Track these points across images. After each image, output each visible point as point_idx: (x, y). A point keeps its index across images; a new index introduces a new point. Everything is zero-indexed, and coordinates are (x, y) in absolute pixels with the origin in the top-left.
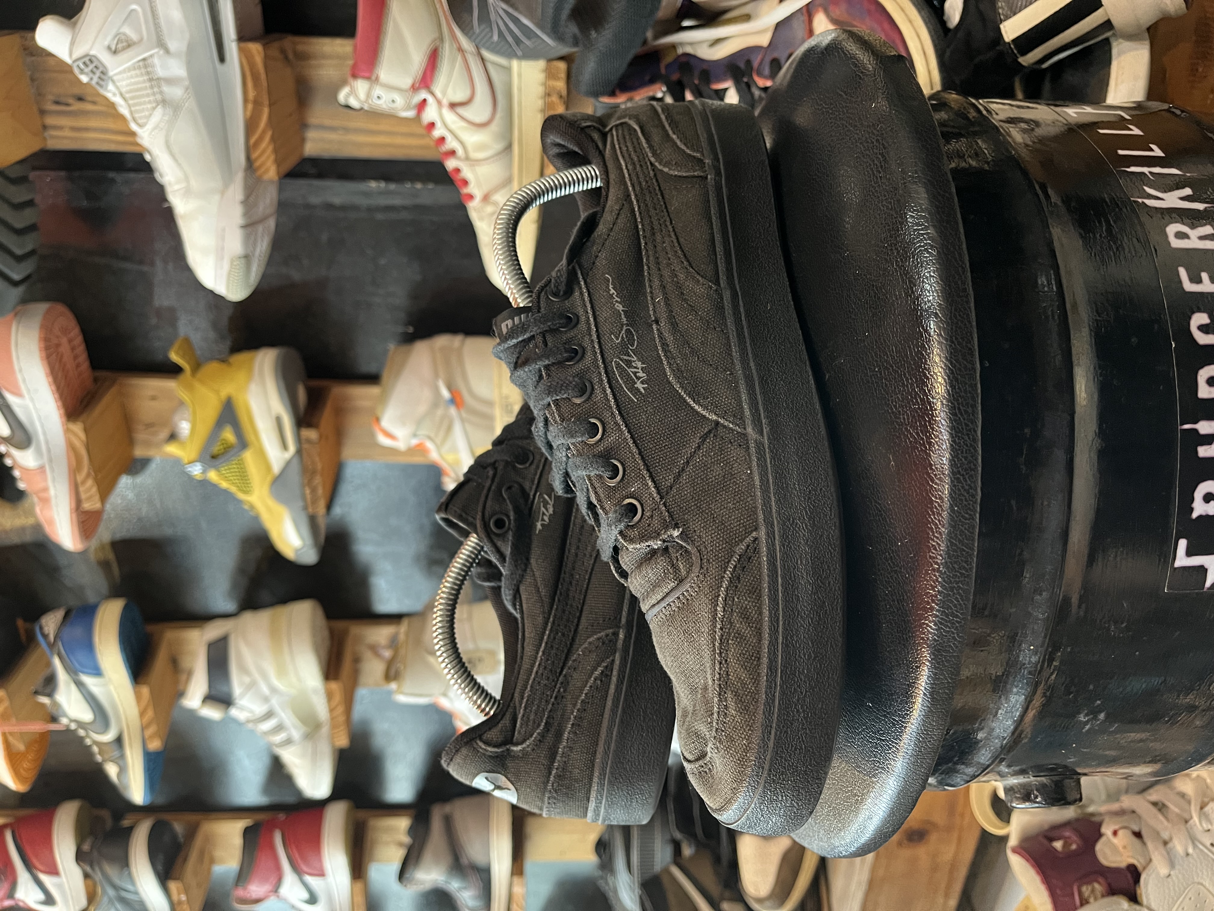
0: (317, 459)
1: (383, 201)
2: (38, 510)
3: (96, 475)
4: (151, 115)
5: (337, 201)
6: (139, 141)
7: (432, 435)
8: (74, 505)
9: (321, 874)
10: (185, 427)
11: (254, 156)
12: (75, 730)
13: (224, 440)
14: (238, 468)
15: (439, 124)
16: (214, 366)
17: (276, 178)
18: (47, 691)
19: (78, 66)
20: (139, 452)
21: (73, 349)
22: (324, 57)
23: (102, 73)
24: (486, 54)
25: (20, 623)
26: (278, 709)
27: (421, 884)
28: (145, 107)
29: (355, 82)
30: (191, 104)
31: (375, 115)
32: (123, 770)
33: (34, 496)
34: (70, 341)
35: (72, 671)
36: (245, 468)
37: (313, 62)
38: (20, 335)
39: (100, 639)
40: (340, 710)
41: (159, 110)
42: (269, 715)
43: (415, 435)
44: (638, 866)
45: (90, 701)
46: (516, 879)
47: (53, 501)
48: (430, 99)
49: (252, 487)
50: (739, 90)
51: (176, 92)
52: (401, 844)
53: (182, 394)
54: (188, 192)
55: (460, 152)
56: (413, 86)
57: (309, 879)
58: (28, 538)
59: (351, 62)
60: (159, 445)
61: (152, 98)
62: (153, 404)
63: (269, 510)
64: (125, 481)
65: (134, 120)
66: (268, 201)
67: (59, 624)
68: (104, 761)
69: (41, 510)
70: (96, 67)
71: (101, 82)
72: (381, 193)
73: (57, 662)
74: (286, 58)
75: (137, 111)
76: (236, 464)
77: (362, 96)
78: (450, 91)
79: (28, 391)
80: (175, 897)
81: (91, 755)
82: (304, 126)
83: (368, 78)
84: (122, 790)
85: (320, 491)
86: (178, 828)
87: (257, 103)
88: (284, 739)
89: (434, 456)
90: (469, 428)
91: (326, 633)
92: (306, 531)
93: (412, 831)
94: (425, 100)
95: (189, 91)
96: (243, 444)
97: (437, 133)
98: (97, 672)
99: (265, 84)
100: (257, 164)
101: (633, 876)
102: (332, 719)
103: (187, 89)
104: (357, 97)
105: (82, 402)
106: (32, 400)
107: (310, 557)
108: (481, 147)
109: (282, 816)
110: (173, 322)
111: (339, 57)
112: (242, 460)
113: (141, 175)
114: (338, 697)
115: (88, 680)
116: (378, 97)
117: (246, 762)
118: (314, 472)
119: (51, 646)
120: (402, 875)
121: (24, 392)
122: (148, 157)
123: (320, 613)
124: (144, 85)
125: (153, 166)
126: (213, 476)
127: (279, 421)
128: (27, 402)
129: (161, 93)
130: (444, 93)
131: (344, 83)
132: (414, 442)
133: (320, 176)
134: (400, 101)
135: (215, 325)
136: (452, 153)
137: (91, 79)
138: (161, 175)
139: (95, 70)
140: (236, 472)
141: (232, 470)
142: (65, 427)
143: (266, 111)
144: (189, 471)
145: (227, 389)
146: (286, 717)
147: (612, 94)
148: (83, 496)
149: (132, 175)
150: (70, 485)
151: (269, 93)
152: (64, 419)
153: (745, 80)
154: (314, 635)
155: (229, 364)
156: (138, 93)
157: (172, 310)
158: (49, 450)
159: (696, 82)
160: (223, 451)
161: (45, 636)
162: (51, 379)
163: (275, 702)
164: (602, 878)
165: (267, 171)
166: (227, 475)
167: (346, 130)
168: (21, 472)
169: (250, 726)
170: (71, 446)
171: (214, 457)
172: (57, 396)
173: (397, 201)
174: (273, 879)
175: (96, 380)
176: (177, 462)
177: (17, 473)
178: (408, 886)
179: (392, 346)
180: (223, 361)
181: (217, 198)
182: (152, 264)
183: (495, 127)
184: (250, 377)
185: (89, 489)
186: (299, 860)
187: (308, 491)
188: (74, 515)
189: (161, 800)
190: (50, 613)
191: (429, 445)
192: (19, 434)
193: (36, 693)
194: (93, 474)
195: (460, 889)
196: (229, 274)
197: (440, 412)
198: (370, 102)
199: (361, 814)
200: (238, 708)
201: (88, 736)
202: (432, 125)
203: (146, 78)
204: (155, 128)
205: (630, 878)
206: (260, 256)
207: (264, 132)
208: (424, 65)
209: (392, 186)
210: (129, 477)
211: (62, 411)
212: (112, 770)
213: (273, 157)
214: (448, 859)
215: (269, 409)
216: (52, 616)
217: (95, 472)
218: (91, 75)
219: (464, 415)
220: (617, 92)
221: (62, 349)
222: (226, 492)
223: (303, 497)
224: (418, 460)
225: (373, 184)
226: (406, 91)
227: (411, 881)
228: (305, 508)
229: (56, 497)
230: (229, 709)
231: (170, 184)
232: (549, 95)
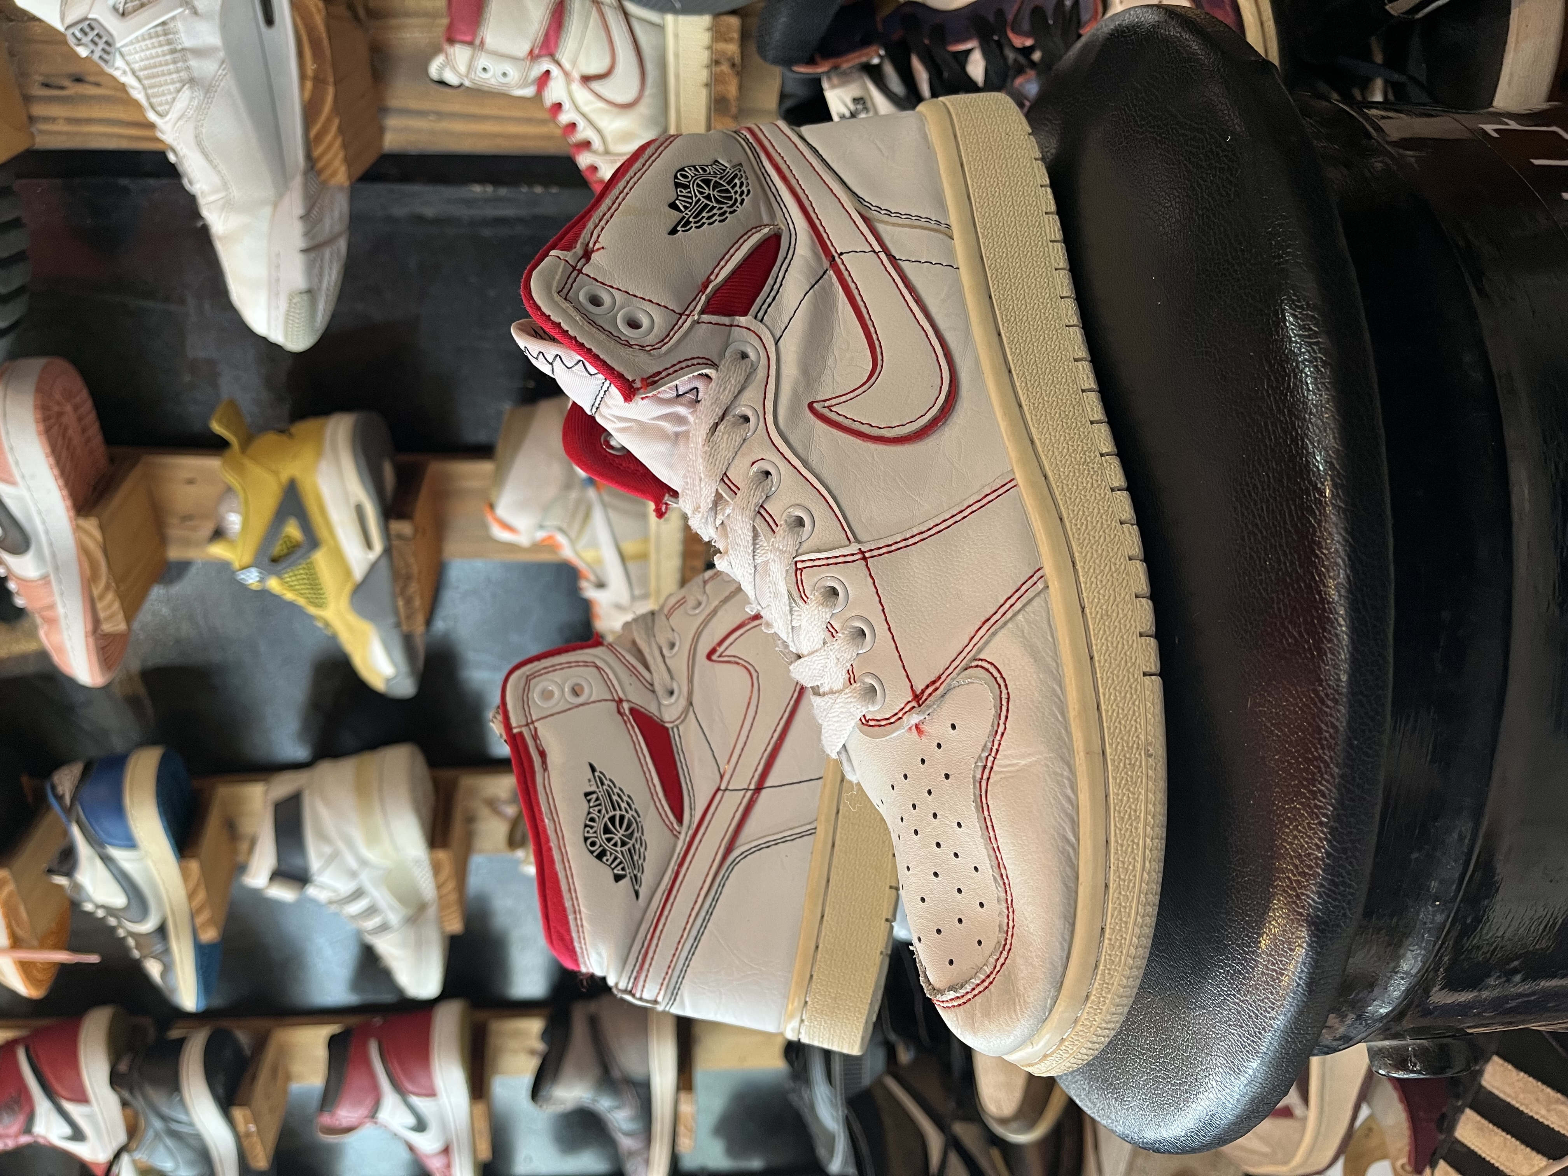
0: (412, 560)
1: (491, 212)
2: (42, 633)
3: (118, 587)
4: (174, 99)
5: (429, 212)
6: (159, 135)
7: (565, 526)
8: (90, 627)
9: (431, 1093)
10: (234, 521)
11: (316, 153)
12: (104, 918)
13: (288, 537)
14: (307, 574)
15: (567, 106)
16: (271, 438)
17: (347, 184)
18: (65, 869)
19: (73, 34)
20: (174, 553)
21: (80, 419)
22: (407, 15)
23: (107, 43)
24: (632, 8)
25: (25, 779)
26: (369, 886)
27: (562, 1103)
28: (165, 88)
29: (452, 50)
30: (228, 83)
31: (479, 93)
32: (167, 969)
33: (37, 615)
34: (76, 408)
35: (97, 843)
36: (315, 573)
37: (393, 22)
38: (8, 402)
39: (132, 800)
40: (451, 885)
41: (186, 93)
42: (358, 894)
43: (541, 527)
44: (841, 1075)
45: (120, 880)
46: (683, 1096)
47: (63, 622)
48: (555, 71)
49: (325, 598)
50: (986, 54)
51: (207, 68)
52: (532, 1052)
53: (229, 477)
54: (228, 205)
55: (597, 144)
56: (531, 52)
57: (415, 1100)
58: (31, 668)
59: (445, 21)
60: (199, 544)
61: (174, 76)
62: (191, 489)
63: (350, 628)
64: (157, 592)
65: (152, 107)
66: (336, 214)
67: (76, 782)
68: (145, 957)
69: (47, 635)
70: (97, 35)
71: (105, 56)
72: (487, 201)
73: (76, 831)
74: (356, 18)
75: (156, 95)
76: (304, 568)
77: (462, 69)
78: (582, 59)
79: (23, 477)
80: (241, 1128)
81: (126, 950)
82: (383, 110)
83: (470, 43)
84: (167, 993)
85: (417, 603)
86: (243, 1038)
87: (319, 81)
88: (378, 925)
89: (567, 552)
90: (613, 515)
91: (429, 786)
92: (399, 655)
93: (547, 1035)
94: (548, 72)
95: (224, 66)
96: (313, 542)
97: (565, 118)
98: (130, 844)
99: (328, 52)
100: (321, 164)
101: (835, 1088)
102: (440, 897)
103: (223, 62)
104: (454, 69)
105: (95, 489)
106: (29, 489)
107: (406, 688)
108: (626, 136)
109: (377, 1021)
110: (213, 379)
111: (426, 14)
112: (311, 563)
113: (164, 181)
114: (447, 870)
115: (118, 854)
116: (484, 69)
117: (328, 952)
118: (408, 577)
119: (68, 811)
120: (536, 1092)
121: (18, 478)
122: (172, 158)
123: (420, 760)
124: (162, 59)
125: (180, 169)
126: (273, 584)
127: (359, 510)
128: (23, 491)
129: (188, 68)
130: (574, 63)
131: (437, 50)
132: (540, 535)
133: (406, 178)
134: (514, 73)
135: (269, 383)
136: (586, 145)
137: (92, 52)
138: (191, 183)
139: (96, 39)
140: (304, 579)
141: (299, 577)
142: (74, 523)
143: (331, 91)
144: (243, 579)
145: (290, 469)
146: (380, 896)
147: (811, 61)
148: (102, 615)
149: (151, 181)
150: (84, 601)
151: (335, 66)
152: (72, 513)
153: (996, 38)
154: (413, 790)
155: (291, 436)
156: (155, 70)
157: (211, 363)
158: (54, 556)
159: (927, 42)
160: (285, 551)
161: (60, 798)
162: (52, 460)
163: (365, 878)
164: (794, 1091)
165: (334, 174)
166: (292, 584)
167: (440, 115)
168: (18, 584)
169: (333, 908)
170: (83, 549)
171: (275, 560)
172: (61, 482)
173: (509, 212)
174: (369, 1102)
175: (112, 460)
176: (224, 567)
177: (12, 586)
178: (545, 1107)
179: (507, 406)
180: (282, 431)
181: (267, 211)
182: (182, 301)
183: (643, 109)
184: (319, 454)
185: (110, 605)
186: (402, 1077)
187: (401, 603)
188: (91, 640)
189: (218, 1002)
190: (65, 767)
191: (561, 539)
192: (14, 534)
193: (51, 871)
194: (113, 584)
195: (611, 1110)
196: (287, 315)
197: (574, 495)
198: (473, 76)
199: (480, 1015)
200: (317, 886)
201: (120, 925)
202: (558, 106)
203: (166, 48)
204: (180, 118)
205: (831, 1091)
206: (328, 289)
207: (329, 120)
208: (545, 24)
209: (503, 191)
210: (162, 586)
211: (69, 503)
212: (154, 969)
213: (341, 155)
214: (596, 1072)
215: (346, 494)
216: (67, 772)
217: (117, 585)
218: (92, 47)
219: (606, 498)
220: (818, 59)
221: (65, 420)
222: (291, 605)
223: (396, 612)
224: (545, 557)
225: (477, 189)
226: (523, 60)
227: (548, 1100)
228: (398, 625)
229: (66, 616)
230: (307, 887)
231: (202, 193)
232: (717, 62)
